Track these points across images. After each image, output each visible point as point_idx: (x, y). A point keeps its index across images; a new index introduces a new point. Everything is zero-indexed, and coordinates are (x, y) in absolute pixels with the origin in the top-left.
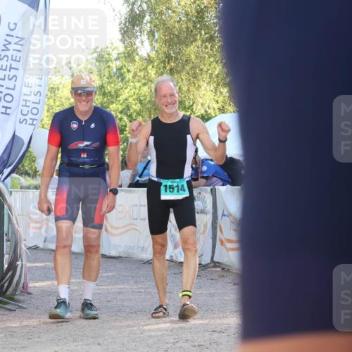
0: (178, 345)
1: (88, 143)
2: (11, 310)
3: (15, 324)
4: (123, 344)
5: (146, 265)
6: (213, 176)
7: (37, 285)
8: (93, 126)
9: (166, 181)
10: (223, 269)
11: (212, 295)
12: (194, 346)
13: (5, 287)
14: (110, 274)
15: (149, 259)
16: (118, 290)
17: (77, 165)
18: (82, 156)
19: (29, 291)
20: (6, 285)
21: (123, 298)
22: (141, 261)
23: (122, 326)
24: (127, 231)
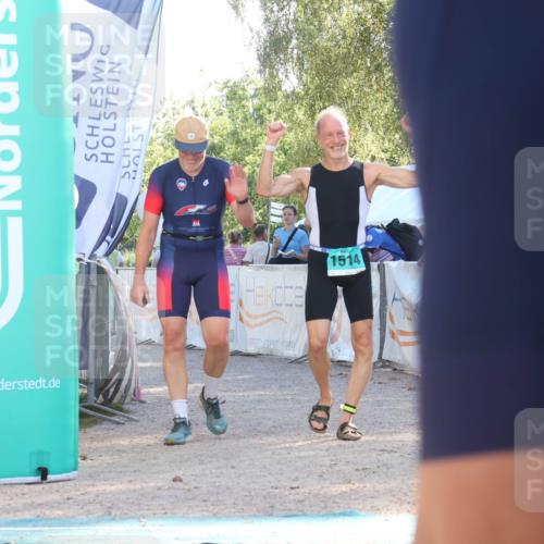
0: (336, 468)
1: (201, 207)
2: (118, 423)
3: (124, 442)
4: (265, 467)
5: (293, 365)
6: (381, 248)
7: (152, 390)
8: (206, 183)
9: (334, 250)
10: (395, 369)
11: (380, 404)
12: (357, 470)
13: (111, 394)
14: (247, 376)
15: (298, 356)
16: (257, 398)
17: (186, 237)
18: (194, 224)
19: (143, 399)
20: (112, 390)
21: (264, 407)
22: (286, 359)
23: (263, 444)
24: (268, 321)
